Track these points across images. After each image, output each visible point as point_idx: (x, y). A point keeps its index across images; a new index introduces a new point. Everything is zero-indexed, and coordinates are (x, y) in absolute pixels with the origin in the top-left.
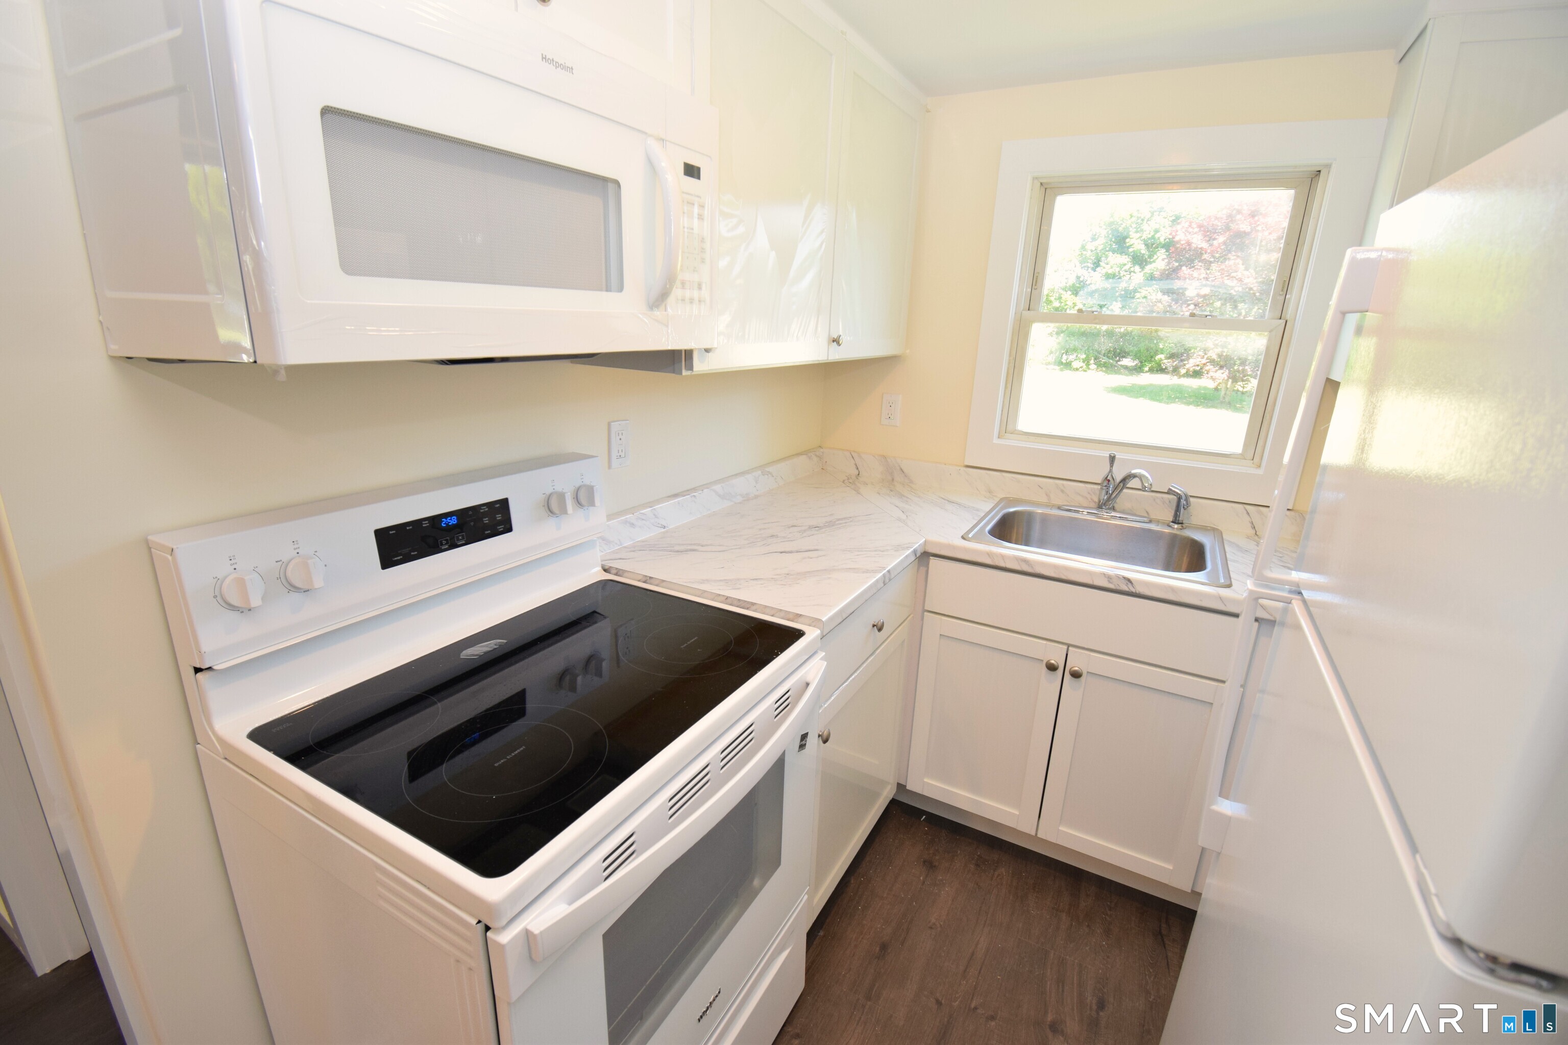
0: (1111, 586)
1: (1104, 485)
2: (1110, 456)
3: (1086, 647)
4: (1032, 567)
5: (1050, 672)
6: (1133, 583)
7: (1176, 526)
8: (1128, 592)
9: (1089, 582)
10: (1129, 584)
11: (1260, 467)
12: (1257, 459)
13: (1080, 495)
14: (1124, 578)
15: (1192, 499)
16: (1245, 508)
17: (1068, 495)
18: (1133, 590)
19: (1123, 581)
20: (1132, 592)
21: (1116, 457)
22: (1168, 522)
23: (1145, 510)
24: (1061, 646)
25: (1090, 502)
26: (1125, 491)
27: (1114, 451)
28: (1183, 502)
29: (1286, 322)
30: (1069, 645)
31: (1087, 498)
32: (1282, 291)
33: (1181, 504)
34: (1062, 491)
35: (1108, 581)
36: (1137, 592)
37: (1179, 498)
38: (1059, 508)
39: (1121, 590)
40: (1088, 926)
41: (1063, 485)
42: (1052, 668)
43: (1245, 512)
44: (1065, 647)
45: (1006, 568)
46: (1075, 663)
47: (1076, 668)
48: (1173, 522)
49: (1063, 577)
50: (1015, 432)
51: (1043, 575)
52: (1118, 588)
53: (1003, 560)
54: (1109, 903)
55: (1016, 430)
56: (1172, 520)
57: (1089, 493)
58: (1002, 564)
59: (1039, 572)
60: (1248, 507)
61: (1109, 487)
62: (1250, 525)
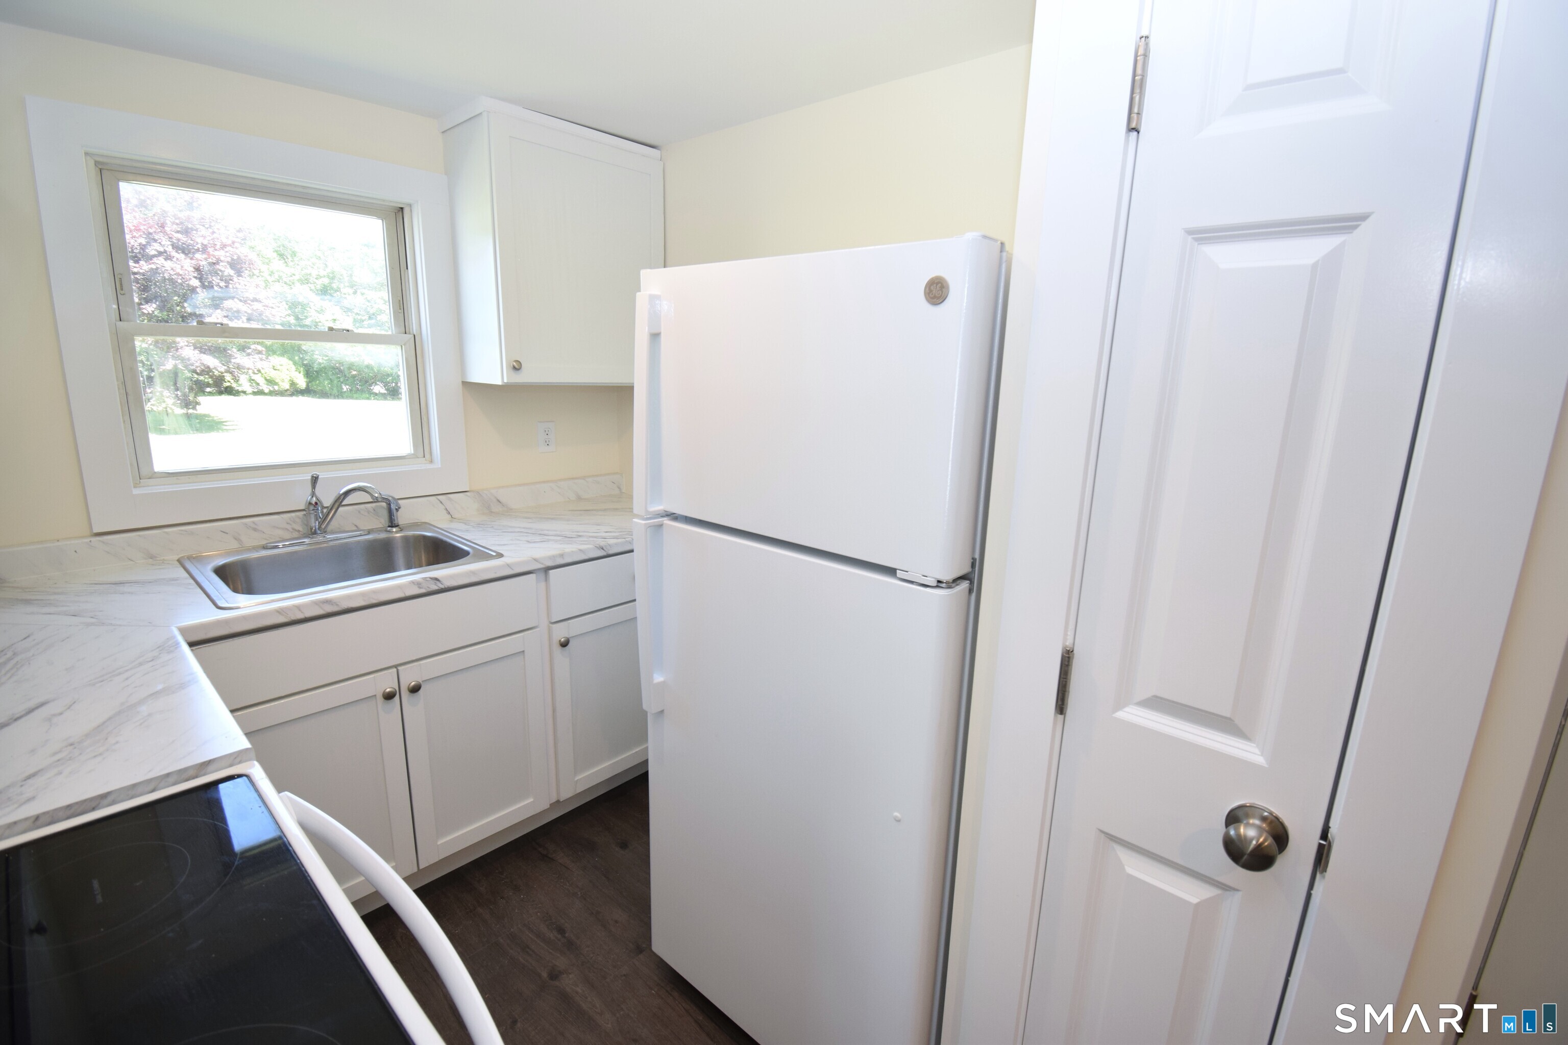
0: (423, 591)
1: (312, 509)
2: (312, 477)
3: (414, 659)
4: (337, 605)
5: (386, 701)
6: (441, 580)
7: (394, 530)
8: (438, 590)
9: (401, 595)
10: (437, 582)
11: (432, 462)
12: (427, 455)
13: (277, 528)
14: (431, 578)
15: (400, 502)
16: (437, 498)
17: (264, 532)
18: (442, 586)
19: (432, 582)
20: (442, 589)
21: (319, 477)
22: (384, 529)
23: (353, 524)
24: (390, 671)
25: (292, 532)
26: (341, 509)
27: (315, 471)
28: (393, 507)
29: (414, 336)
30: (396, 666)
31: (287, 530)
32: (400, 309)
33: (391, 510)
34: (255, 530)
35: (419, 587)
36: (446, 587)
37: (389, 505)
38: (265, 547)
39: (432, 591)
40: (502, 898)
41: (254, 522)
42: (389, 697)
43: (439, 502)
44: (395, 670)
45: (306, 618)
46: (409, 677)
47: (413, 683)
48: (389, 526)
49: (374, 601)
50: (154, 475)
51: (352, 608)
52: (429, 590)
53: (300, 610)
54: (497, 871)
55: (155, 473)
56: (387, 526)
57: (288, 523)
58: (300, 616)
59: (346, 607)
60: (439, 497)
61: (318, 509)
62: (445, 511)
